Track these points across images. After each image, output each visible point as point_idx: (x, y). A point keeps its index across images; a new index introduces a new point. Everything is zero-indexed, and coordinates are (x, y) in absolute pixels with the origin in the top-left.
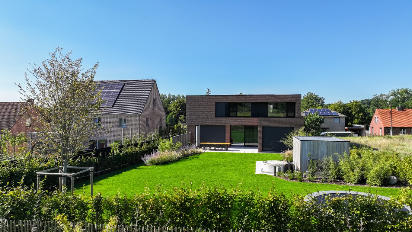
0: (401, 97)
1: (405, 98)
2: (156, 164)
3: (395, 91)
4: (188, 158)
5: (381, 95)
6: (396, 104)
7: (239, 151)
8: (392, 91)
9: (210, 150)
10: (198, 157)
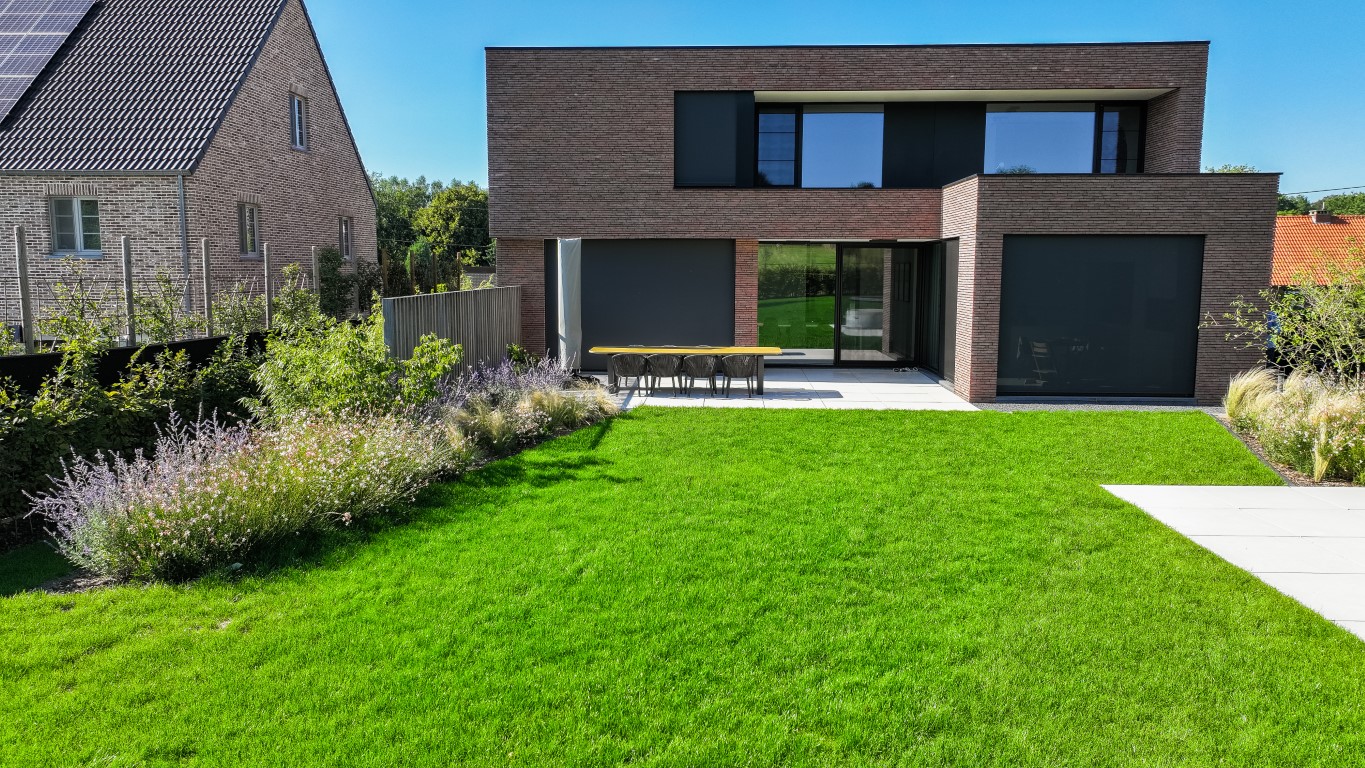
10: (599, 453)
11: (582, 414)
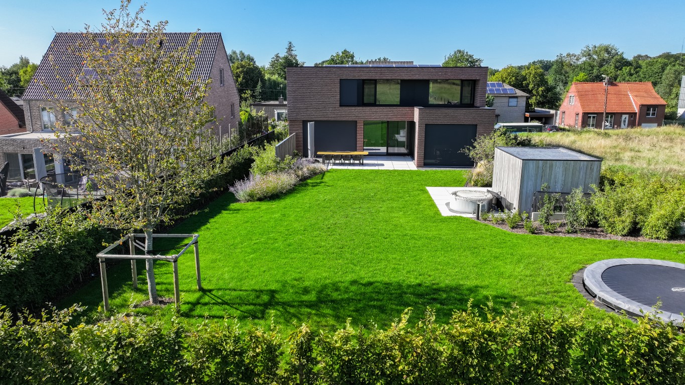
0: (598, 58)
1: (604, 60)
2: (260, 200)
3: (590, 49)
4: (307, 185)
5: (568, 55)
6: (590, 71)
7: (383, 165)
8: (585, 49)
9: (335, 164)
10: (323, 180)
11: (318, 171)
